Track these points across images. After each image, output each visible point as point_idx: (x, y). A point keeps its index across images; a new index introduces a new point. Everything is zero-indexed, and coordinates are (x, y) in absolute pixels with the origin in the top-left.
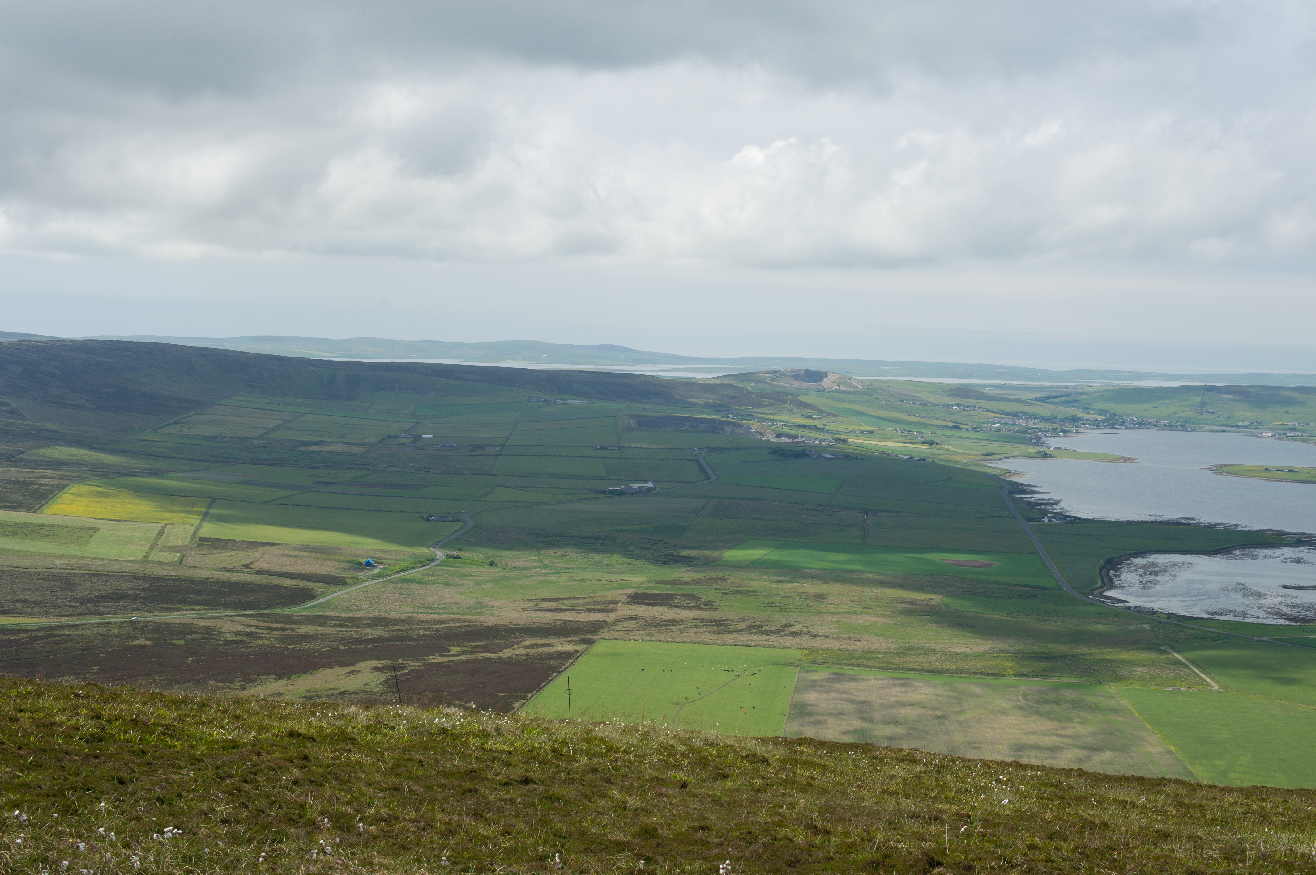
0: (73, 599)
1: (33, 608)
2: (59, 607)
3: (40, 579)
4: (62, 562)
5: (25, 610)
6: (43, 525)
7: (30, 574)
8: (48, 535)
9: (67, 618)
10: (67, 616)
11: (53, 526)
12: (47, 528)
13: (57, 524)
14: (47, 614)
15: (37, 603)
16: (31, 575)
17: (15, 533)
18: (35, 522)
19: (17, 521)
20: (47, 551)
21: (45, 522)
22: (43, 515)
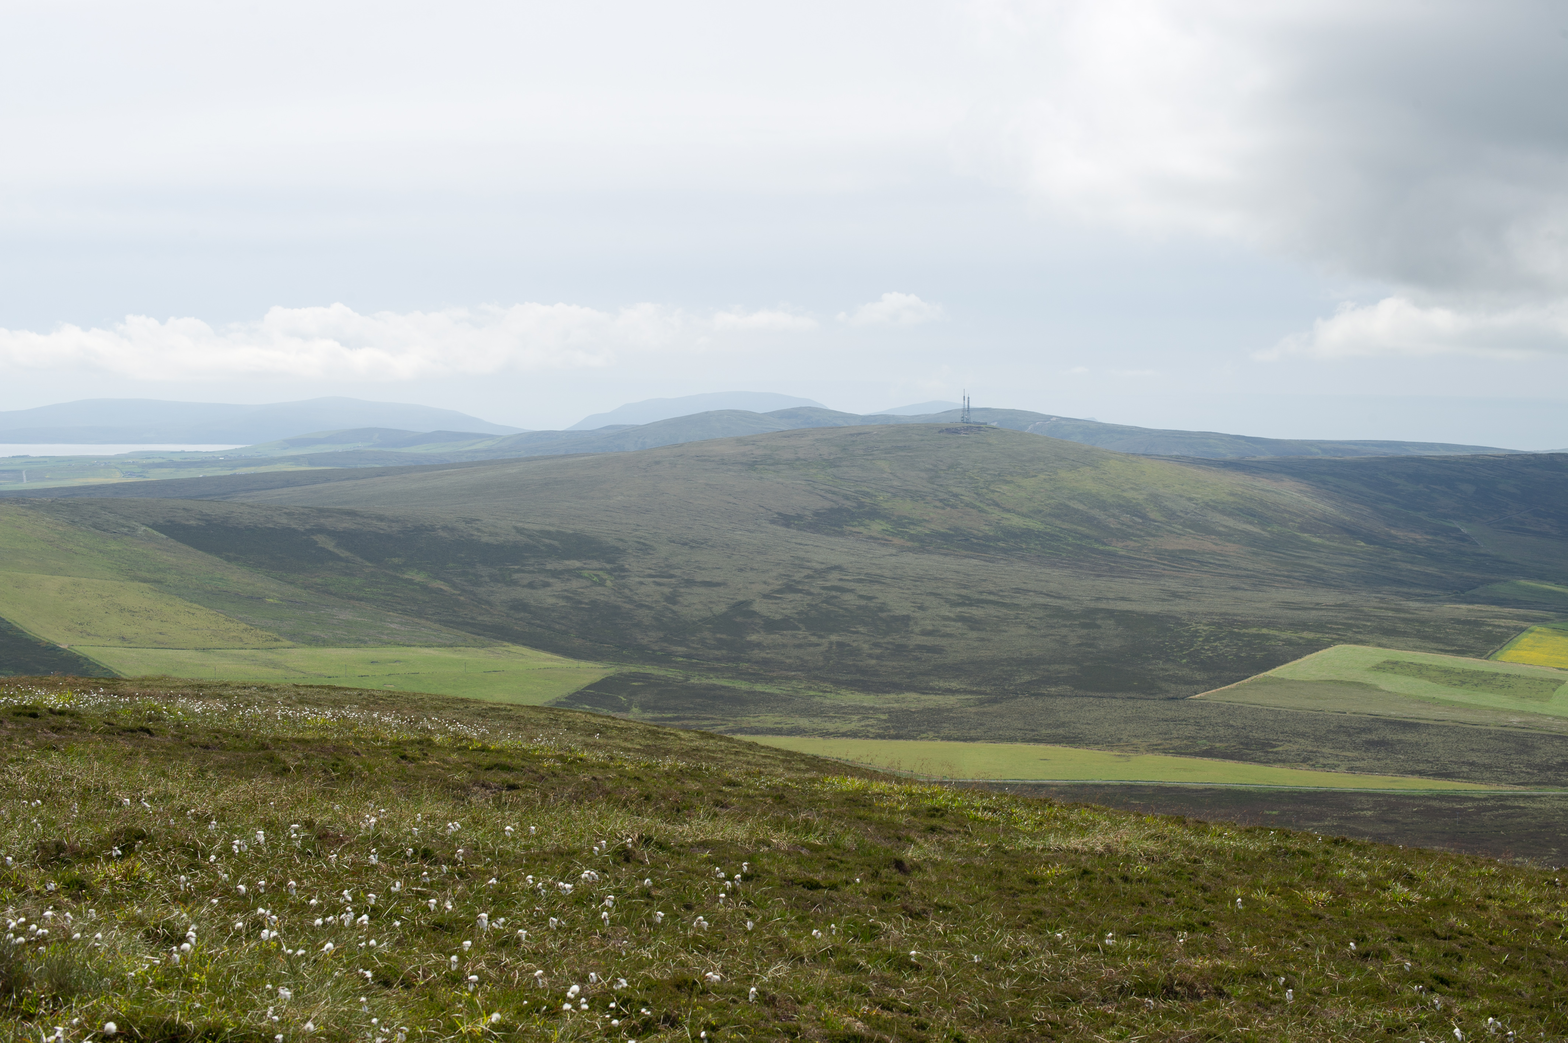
0: (1529, 765)
1: (1482, 773)
2: (1513, 773)
3: (1491, 738)
4: (1518, 719)
5: (1473, 774)
6: (1497, 674)
7: (1479, 732)
8: (1502, 686)
9: (1522, 787)
10: (1522, 784)
11: (1508, 676)
12: (1502, 678)
13: (1513, 674)
14: (1499, 780)
15: (1488, 767)
16: (1480, 734)
17: (1463, 683)
18: (1486, 670)
19: (1465, 668)
20: (1500, 706)
21: (1499, 671)
22: (1496, 663)
